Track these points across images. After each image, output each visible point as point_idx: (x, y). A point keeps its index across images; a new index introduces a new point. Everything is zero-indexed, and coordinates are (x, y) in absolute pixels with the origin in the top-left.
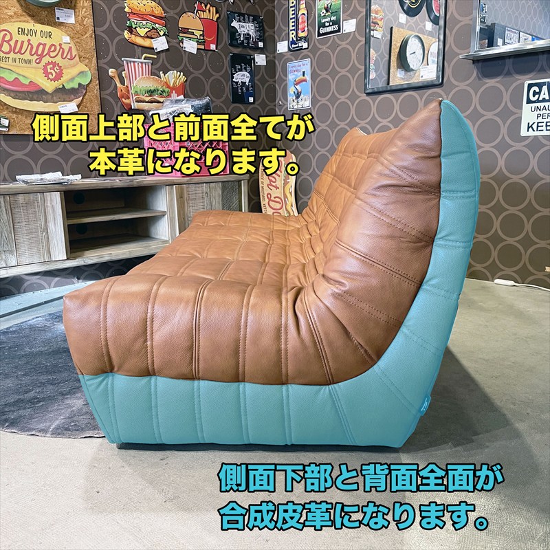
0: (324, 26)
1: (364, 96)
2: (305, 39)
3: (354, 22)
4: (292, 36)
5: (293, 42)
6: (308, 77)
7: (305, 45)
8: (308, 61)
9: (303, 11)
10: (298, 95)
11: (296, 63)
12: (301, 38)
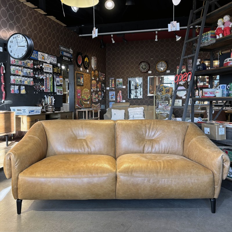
0: (118, 86)
1: (127, 99)
2: (114, 88)
3: (125, 86)
4: (111, 87)
5: (111, 88)
6: (114, 95)
7: (114, 89)
8: (114, 92)
9: (113, 82)
10: (112, 98)
11: (112, 92)
12: (113, 88)
